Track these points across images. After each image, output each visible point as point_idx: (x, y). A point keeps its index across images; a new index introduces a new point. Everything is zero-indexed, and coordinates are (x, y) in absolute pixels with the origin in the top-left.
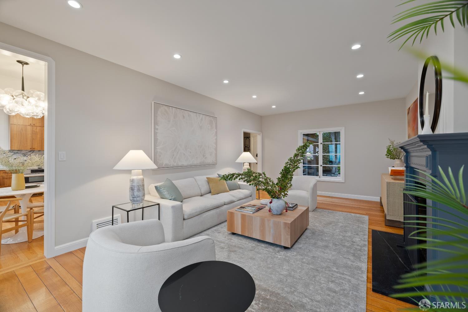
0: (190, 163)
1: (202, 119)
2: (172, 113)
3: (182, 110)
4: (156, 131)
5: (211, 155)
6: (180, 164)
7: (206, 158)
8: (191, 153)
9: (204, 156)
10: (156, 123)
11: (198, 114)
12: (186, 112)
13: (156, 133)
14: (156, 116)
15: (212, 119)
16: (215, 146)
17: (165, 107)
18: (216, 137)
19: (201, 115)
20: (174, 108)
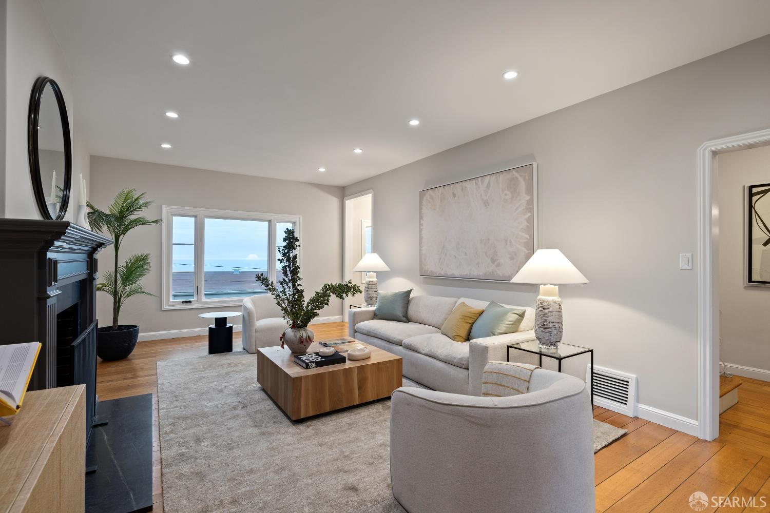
0: (465, 273)
1: (488, 187)
2: (438, 196)
3: (452, 186)
4: (421, 227)
5: (512, 259)
6: (449, 273)
7: (499, 265)
8: (466, 254)
9: (493, 261)
10: (421, 218)
11: (480, 179)
12: (457, 185)
13: (421, 230)
14: (421, 209)
15: (515, 174)
16: (527, 236)
17: (430, 192)
18: (529, 214)
19: (487, 178)
20: (440, 188)
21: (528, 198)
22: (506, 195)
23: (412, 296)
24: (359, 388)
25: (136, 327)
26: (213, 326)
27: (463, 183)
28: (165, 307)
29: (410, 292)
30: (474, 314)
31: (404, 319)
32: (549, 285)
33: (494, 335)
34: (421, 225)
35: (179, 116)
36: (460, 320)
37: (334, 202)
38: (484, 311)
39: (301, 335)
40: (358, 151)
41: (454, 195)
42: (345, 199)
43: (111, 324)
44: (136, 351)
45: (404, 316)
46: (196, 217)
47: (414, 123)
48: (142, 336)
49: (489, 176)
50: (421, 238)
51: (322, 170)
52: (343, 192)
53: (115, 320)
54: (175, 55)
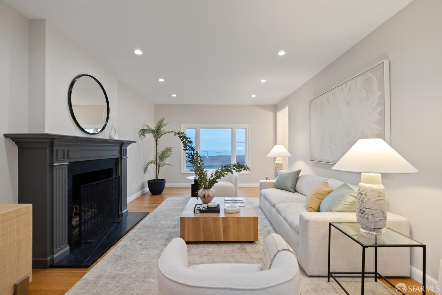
0: (335, 160)
1: (350, 90)
2: (320, 103)
3: (327, 93)
4: (310, 126)
6: (326, 159)
8: (336, 145)
11: (344, 84)
12: (330, 92)
13: (310, 128)
14: (310, 113)
15: (369, 74)
16: (380, 128)
17: (315, 100)
18: (381, 108)
19: (349, 83)
20: (320, 96)
21: (380, 93)
22: (362, 94)
23: (300, 174)
24: (224, 231)
25: (164, 180)
26: (193, 183)
27: (333, 90)
28: (183, 172)
29: (299, 171)
30: (325, 192)
31: (292, 190)
32: (377, 174)
33: (331, 211)
34: (310, 124)
35: (164, 80)
36: (314, 196)
37: (270, 114)
38: (332, 190)
39: (205, 193)
40: (263, 81)
41: (328, 100)
42: (277, 112)
43: (155, 179)
44: (164, 192)
45: (291, 188)
46: (196, 128)
47: (282, 53)
48: (167, 185)
49: (350, 81)
50: (310, 134)
51: (254, 96)
52: (275, 108)
53: (157, 176)
54: (136, 50)
